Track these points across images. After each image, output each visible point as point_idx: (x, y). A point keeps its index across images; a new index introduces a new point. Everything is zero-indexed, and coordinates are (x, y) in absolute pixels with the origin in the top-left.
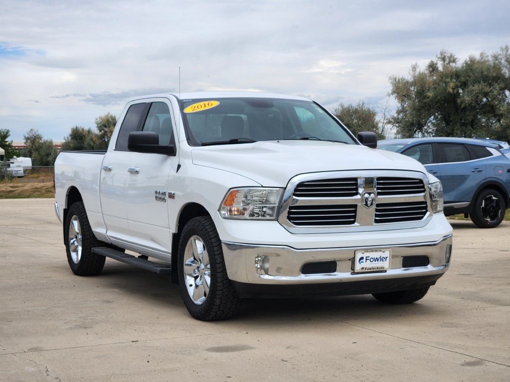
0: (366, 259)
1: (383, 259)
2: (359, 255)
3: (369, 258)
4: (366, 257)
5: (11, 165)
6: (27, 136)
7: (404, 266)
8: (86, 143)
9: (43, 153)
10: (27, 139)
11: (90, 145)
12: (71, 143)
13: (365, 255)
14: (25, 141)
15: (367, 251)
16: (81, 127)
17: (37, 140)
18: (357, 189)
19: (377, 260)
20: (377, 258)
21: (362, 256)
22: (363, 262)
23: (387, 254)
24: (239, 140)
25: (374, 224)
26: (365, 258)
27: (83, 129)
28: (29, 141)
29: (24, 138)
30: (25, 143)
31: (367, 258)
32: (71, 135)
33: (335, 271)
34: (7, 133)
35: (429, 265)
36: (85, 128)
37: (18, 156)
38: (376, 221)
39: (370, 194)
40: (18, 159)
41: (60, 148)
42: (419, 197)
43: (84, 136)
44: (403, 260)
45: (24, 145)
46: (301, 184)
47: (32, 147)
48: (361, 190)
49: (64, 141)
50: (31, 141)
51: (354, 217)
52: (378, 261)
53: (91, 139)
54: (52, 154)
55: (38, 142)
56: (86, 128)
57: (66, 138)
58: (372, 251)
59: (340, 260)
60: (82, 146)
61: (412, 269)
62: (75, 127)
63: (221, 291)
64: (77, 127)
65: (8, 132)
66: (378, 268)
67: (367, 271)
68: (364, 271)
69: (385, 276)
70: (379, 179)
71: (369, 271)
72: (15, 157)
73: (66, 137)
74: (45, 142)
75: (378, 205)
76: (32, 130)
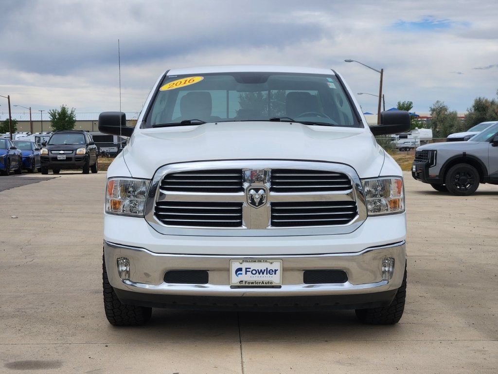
0: (246, 271)
1: (270, 272)
2: (235, 266)
3: (251, 270)
4: (246, 269)
5: (409, 136)
6: (433, 107)
7: (306, 281)
8: (487, 115)
9: (447, 124)
10: (433, 110)
11: (492, 117)
12: (473, 115)
13: (244, 266)
14: (431, 113)
15: (245, 260)
16: (484, 98)
17: (443, 112)
18: (241, 184)
19: (261, 272)
20: (261, 270)
21: (240, 266)
22: (241, 274)
23: (276, 266)
24: (192, 122)
25: (270, 227)
26: (244, 270)
27: (486, 101)
28: (435, 112)
29: (430, 109)
30: (431, 115)
31: (248, 270)
32: (474, 107)
33: (206, 282)
34: (410, 105)
35: (347, 283)
36: (488, 100)
37: (420, 127)
38: (273, 224)
39: (257, 190)
40: (419, 130)
41: (463, 119)
42: (340, 195)
43: (487, 107)
44: (304, 273)
45: (430, 116)
46: (169, 176)
47: (438, 118)
48: (246, 185)
49: (467, 113)
50: (437, 113)
51: (240, 218)
52: (263, 274)
53: (494, 110)
54: (455, 126)
55: (444, 114)
56: (490, 99)
57: (469, 110)
58: (254, 261)
59: (214, 270)
60: (484, 118)
61: (319, 286)
62: (478, 99)
63: (110, 294)
64: (480, 98)
65: (411, 103)
66: (263, 283)
67: (247, 285)
68: (243, 284)
69: (280, 292)
70: (274, 171)
71: (250, 285)
72: (417, 128)
73: (469, 108)
74: (450, 114)
75: (273, 204)
76: (438, 102)
